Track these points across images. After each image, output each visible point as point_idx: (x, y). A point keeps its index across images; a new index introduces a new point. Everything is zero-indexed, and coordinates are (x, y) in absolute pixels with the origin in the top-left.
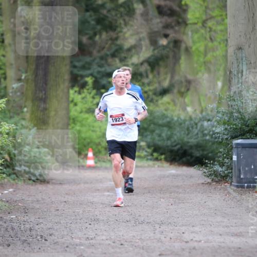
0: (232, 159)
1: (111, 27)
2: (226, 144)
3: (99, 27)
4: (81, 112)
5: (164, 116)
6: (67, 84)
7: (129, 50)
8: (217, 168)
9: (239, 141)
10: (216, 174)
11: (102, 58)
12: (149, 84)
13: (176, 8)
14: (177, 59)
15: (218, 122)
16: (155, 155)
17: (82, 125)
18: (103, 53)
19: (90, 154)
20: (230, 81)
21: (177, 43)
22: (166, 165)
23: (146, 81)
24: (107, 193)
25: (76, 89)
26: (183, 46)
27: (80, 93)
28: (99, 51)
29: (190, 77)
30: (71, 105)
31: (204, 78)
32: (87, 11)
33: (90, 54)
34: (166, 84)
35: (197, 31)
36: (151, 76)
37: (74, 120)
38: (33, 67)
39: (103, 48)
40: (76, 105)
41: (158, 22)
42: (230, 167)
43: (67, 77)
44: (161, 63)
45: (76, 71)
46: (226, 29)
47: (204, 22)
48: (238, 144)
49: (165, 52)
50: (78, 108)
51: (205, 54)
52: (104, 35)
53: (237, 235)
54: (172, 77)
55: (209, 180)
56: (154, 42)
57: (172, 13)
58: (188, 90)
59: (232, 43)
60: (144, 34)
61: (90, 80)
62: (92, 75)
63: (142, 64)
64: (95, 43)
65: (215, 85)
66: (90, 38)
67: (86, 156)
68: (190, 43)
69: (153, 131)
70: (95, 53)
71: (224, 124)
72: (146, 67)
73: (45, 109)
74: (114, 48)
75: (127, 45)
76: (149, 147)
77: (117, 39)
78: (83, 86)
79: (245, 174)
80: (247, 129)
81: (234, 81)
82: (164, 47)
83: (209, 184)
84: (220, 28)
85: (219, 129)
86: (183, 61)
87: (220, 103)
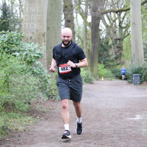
0: (133, 78)
1: (107, 51)
2: (132, 75)
3: (104, 51)
4: (101, 69)
5: (118, 70)
6: (98, 63)
7: (111, 55)
8: (130, 80)
9: (134, 75)
10: (129, 82)
11: (105, 57)
12: (115, 63)
13: (121, 46)
14: (121, 57)
15: (130, 71)
16: (117, 78)
17: (101, 71)
18: (105, 56)
19: (103, 78)
20: (132, 62)
21: (121, 54)
22: (119, 80)
23: (114, 62)
24: (106, 86)
25: (99, 64)
26: (122, 54)
27: (100, 64)
28: (104, 56)
29: (124, 61)
30: (98, 67)
31: (127, 61)
32: (102, 47)
33: (102, 56)
34: (119, 63)
35: (125, 51)
36: (115, 61)
37: (99, 71)
38: (90, 59)
39: (105, 55)
40: (99, 67)
41: (117, 49)
42: (132, 80)
43: (97, 61)
44: (118, 58)
45: (99, 60)
46: (131, 51)
47: (127, 50)
48: (134, 76)
49: (118, 56)
50: (100, 68)
51: (127, 56)
52: (105, 52)
53: (134, 95)
54: (120, 61)
55: (128, 83)
56: (116, 54)
57: (120, 47)
58: (123, 64)
59: (133, 54)
60: (114, 52)
61: (102, 62)
62: (103, 61)
63: (113, 58)
64: (103, 54)
65: (129, 63)
66: (103, 53)
67: (102, 78)
68: (124, 54)
69: (116, 73)
70: (103, 56)
71: (131, 71)
72: (114, 59)
73: (93, 68)
74: (107, 55)
75: (110, 54)
76: (115, 76)
77: (108, 53)
78: (101, 63)
79: (136, 81)
80: (136, 72)
81: (133, 62)
82: (118, 55)
83: (128, 84)
84: (130, 51)
85: (130, 72)
86: (122, 57)
87: (130, 67)
